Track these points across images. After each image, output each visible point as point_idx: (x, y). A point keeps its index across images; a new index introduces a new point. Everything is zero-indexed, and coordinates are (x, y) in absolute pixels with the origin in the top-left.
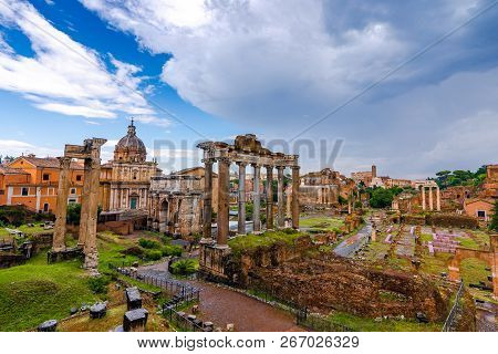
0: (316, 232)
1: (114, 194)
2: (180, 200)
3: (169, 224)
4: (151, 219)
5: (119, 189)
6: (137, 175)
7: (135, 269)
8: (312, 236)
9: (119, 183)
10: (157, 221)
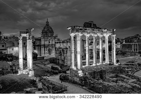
0: (128, 65)
1: (43, 49)
2: (67, 51)
3: (63, 61)
4: (56, 59)
5: (44, 47)
6: (51, 41)
7: (48, 77)
8: (126, 66)
9: (44, 45)
10: (58, 59)
